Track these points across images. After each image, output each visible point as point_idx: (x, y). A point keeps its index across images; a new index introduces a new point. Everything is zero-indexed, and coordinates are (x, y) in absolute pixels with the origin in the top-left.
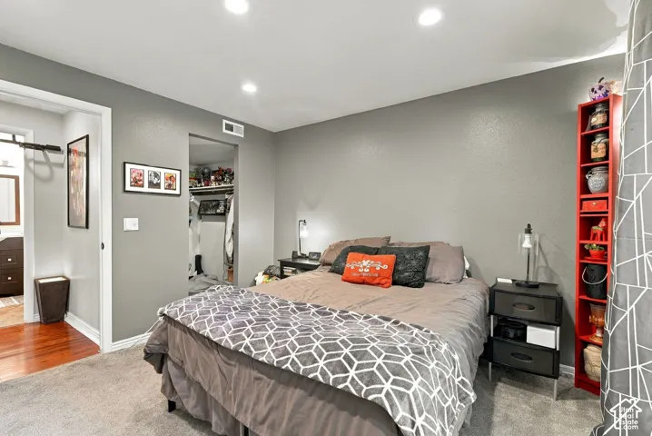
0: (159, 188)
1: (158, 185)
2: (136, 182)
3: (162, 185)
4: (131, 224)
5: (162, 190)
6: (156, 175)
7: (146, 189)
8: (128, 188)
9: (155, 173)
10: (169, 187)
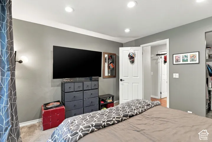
0: (188, 61)
1: (187, 60)
2: (178, 61)
3: (189, 60)
4: (176, 76)
5: (189, 62)
6: (186, 56)
7: (181, 62)
8: (174, 63)
9: (185, 56)
10: (193, 60)
